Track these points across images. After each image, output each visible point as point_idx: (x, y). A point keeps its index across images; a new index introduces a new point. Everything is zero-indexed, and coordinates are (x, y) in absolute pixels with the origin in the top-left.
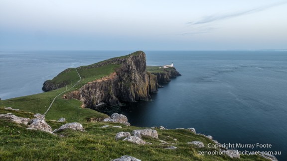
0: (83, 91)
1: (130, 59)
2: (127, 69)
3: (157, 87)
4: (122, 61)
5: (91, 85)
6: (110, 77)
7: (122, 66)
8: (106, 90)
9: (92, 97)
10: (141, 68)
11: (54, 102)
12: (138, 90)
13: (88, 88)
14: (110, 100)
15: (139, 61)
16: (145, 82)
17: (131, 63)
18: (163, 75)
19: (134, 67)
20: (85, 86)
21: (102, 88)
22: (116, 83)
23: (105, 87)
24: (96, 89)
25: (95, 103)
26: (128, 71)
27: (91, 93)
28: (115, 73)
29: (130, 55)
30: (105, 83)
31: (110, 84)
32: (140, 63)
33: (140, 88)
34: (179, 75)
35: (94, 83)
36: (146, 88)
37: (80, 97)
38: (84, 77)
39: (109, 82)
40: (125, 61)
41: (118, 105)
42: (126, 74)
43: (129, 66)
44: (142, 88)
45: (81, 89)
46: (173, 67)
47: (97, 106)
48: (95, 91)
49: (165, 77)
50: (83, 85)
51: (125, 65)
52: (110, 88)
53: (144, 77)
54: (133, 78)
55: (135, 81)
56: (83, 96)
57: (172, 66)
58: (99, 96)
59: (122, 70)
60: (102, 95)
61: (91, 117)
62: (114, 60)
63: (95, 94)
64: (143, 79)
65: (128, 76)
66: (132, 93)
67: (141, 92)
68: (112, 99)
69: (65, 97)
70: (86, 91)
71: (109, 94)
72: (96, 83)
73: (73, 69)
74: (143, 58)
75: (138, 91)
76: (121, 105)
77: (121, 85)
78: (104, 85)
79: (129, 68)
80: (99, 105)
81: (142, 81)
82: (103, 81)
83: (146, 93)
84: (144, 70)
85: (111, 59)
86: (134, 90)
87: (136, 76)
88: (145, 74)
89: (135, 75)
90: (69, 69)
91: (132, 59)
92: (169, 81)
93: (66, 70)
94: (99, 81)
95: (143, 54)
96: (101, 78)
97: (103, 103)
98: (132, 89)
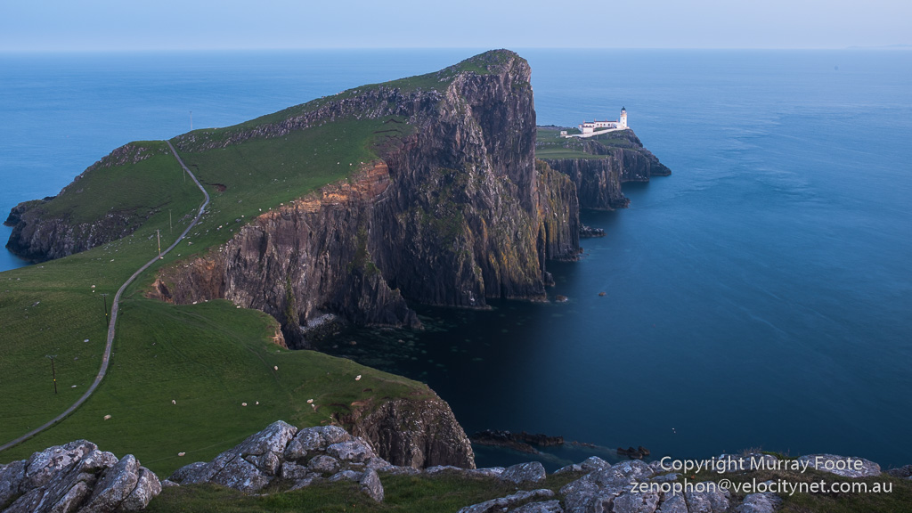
0: (238, 257)
1: (452, 94)
2: (438, 144)
3: (576, 235)
4: (410, 105)
5: (271, 226)
6: (359, 187)
7: (416, 127)
8: (341, 249)
9: (281, 287)
10: (510, 141)
11: (120, 314)
12: (494, 248)
13: (261, 245)
14: (364, 302)
15: (498, 103)
16: (528, 208)
17: (462, 114)
18: (590, 170)
19: (476, 133)
20: (244, 231)
21: (322, 241)
22: (385, 215)
23: (338, 238)
24: (297, 245)
25: (295, 316)
26: (448, 156)
27: (273, 266)
28: (382, 165)
29: (450, 72)
30: (337, 217)
31: (359, 219)
32: (504, 113)
33: (508, 241)
34: (663, 172)
35: (284, 216)
36: (533, 242)
37: (223, 286)
38: (223, 187)
39: (353, 213)
40: (427, 104)
41: (408, 328)
42: (434, 168)
43: (451, 129)
44: (517, 240)
45: (229, 249)
46: (626, 134)
47: (303, 329)
48: (295, 258)
49: (602, 182)
50: (237, 225)
51: (428, 125)
52: (362, 239)
53: (523, 186)
54: (471, 190)
55: (482, 205)
56: (237, 282)
57: (622, 125)
58: (309, 283)
59: (415, 150)
60: (324, 279)
61: (354, 397)
62: (368, 96)
63: (292, 273)
64: (520, 196)
65: (448, 180)
66: (467, 266)
67: (510, 260)
68: (373, 294)
69: (163, 289)
70: (250, 257)
71: (357, 272)
72: (296, 216)
73: (153, 148)
74: (521, 87)
75: (498, 256)
76: (420, 326)
77: (411, 224)
78: (332, 229)
79: (448, 141)
80: (314, 323)
81: (516, 203)
82: (328, 207)
83: (534, 262)
84: (526, 151)
85: (348, 93)
86: (477, 249)
87: (487, 178)
88: (529, 170)
89: (481, 175)
90: (134, 146)
91: (465, 91)
92: (621, 204)
93: (120, 152)
94: (310, 205)
95: (519, 64)
96: (320, 192)
97: (330, 317)
98: (469, 244)
